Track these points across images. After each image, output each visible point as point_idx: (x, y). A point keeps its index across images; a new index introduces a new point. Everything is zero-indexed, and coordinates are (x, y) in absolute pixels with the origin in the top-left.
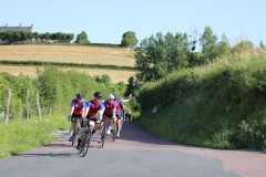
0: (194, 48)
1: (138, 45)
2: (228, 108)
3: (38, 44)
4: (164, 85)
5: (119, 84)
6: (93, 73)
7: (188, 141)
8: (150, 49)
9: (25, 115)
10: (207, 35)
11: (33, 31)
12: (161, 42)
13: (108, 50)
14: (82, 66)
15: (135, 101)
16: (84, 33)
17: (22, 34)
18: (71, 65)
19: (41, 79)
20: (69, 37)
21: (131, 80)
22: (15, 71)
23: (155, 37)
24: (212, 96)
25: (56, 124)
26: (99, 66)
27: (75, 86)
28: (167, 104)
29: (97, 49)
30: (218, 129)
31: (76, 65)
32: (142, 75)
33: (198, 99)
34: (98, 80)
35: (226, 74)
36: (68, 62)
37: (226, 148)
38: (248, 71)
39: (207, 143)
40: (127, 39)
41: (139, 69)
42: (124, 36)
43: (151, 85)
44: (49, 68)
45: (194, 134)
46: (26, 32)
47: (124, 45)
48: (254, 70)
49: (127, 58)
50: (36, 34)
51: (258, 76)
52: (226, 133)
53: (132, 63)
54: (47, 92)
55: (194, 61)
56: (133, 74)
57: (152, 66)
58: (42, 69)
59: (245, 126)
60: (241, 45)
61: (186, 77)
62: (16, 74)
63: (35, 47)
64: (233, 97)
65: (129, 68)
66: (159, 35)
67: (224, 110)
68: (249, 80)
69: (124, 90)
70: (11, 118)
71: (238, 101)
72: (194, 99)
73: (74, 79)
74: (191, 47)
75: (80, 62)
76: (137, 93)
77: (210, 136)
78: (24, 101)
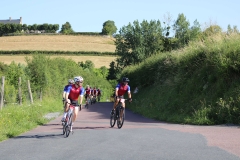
0: (168, 34)
1: (118, 33)
2: (205, 87)
3: (27, 34)
4: (144, 68)
5: (102, 68)
6: (78, 59)
7: (169, 119)
8: (129, 36)
9: (18, 99)
10: (181, 21)
11: (22, 23)
12: (138, 29)
13: (91, 38)
14: (68, 53)
15: (117, 83)
16: (68, 23)
17: (12, 26)
18: (57, 53)
19: (30, 66)
20: (55, 28)
21: (112, 64)
22: (7, 61)
23: (132, 24)
24: (189, 77)
25: (47, 107)
26: (83, 53)
27: (62, 72)
28: (147, 85)
29: (81, 37)
30: (197, 106)
31: (62, 53)
32: (122, 59)
33: (176, 79)
34: (82, 65)
35: (201, 55)
36: (55, 50)
37: (205, 124)
38: (222, 52)
39: (188, 120)
40: (107, 28)
41: (119, 54)
42: (105, 25)
43: (132, 68)
44: (37, 56)
45: (175, 112)
46: (16, 24)
47: (104, 33)
48: (227, 51)
49: (108, 45)
50: (24, 26)
51: (232, 56)
52: (205, 110)
53: (113, 49)
54: (37, 78)
55: (168, 45)
56: (114, 59)
57: (130, 51)
58: (30, 57)
59: (222, 102)
60: (210, 29)
61: (164, 59)
62: (8, 63)
63: (24, 37)
64: (210, 77)
65: (110, 54)
66: (136, 23)
67: (202, 89)
68: (223, 61)
69: (106, 73)
70: (5, 103)
71: (215, 80)
72: (173, 80)
73: (61, 66)
74: (165, 32)
75: (65, 50)
76: (118, 76)
77: (190, 113)
78: (17, 88)
